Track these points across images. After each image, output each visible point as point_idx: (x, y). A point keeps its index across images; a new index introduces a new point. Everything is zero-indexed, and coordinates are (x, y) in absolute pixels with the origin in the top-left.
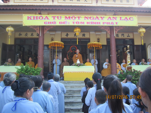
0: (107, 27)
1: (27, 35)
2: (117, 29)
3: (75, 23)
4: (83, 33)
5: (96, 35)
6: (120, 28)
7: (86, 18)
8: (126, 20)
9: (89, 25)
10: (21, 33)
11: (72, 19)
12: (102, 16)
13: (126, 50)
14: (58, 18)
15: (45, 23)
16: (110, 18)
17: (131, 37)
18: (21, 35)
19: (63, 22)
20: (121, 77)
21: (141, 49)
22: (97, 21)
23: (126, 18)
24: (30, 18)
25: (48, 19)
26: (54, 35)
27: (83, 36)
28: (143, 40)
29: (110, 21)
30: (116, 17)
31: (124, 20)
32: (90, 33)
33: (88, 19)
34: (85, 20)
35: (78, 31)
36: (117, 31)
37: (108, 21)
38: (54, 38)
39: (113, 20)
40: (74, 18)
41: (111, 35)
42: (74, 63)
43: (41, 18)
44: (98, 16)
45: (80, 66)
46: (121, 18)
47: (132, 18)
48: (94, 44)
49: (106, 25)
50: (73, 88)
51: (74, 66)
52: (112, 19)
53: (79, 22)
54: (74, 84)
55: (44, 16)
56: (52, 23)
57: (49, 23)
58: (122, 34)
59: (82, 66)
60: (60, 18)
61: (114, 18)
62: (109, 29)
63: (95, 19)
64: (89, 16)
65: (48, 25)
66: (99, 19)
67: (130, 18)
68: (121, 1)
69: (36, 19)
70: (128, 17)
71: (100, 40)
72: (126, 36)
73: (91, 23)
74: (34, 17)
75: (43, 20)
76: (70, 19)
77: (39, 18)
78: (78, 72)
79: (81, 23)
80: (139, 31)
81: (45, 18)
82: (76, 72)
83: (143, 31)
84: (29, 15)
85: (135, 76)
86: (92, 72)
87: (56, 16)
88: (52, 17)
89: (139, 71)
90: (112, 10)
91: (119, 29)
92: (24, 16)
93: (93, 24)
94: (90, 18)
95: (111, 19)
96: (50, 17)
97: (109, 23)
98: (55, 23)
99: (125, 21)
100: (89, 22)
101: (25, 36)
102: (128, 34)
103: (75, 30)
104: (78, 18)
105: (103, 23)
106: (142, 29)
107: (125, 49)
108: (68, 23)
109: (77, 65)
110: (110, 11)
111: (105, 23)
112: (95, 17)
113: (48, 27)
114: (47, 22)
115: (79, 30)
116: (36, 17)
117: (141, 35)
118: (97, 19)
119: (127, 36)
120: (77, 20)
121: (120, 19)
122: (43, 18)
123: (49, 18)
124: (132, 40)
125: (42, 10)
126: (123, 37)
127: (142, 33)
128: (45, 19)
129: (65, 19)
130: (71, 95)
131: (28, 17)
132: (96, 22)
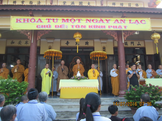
0: (114, 33)
1: (21, 43)
2: (126, 34)
3: (75, 27)
4: (86, 41)
5: (102, 43)
6: (129, 33)
7: (88, 20)
8: (137, 23)
9: (91, 29)
10: (14, 41)
11: (71, 22)
12: (108, 19)
13: (136, 61)
14: (53, 21)
15: (37, 26)
16: (117, 20)
17: (142, 45)
18: (13, 43)
19: (59, 25)
20: (133, 94)
21: (154, 59)
22: (101, 24)
23: (137, 20)
24: (19, 20)
25: (41, 22)
26: (52, 44)
27: (86, 44)
28: (157, 48)
29: (117, 25)
30: (124, 20)
31: (135, 23)
32: (94, 41)
33: (90, 22)
34: (87, 23)
35: (79, 37)
36: (126, 37)
37: (115, 25)
38: (52, 46)
39: (121, 23)
40: (73, 21)
41: (118, 42)
42: (74, 76)
43: (33, 20)
44: (102, 19)
45: (81, 79)
46: (130, 20)
47: (144, 21)
48: (97, 53)
49: (112, 29)
50: (71, 107)
51: (73, 79)
52: (120, 21)
53: (79, 26)
54: (72, 103)
55: (37, 18)
56: (46, 26)
57: (42, 26)
58: (132, 42)
59: (83, 79)
60: (55, 21)
61: (122, 20)
62: (116, 35)
63: (99, 22)
64: (92, 19)
65: (41, 29)
66: (104, 21)
67: (141, 21)
68: (129, 5)
69: (27, 22)
70: (139, 20)
71: (106, 49)
72: (136, 44)
73: (94, 26)
74: (24, 20)
75: (35, 23)
76: (68, 22)
77: (31, 21)
78: (78, 87)
79: (82, 27)
80: (153, 36)
81: (38, 20)
82: (75, 87)
83: (157, 37)
84: (19, 18)
85: (151, 93)
86: (95, 87)
87: (52, 18)
88: (46, 19)
89: (157, 86)
90: (119, 11)
91: (128, 35)
92: (12, 18)
93: (97, 27)
94: (93, 20)
95: (118, 22)
96: (44, 19)
97: (116, 27)
98: (50, 26)
99: (135, 25)
100: (92, 26)
101: (19, 44)
102: (139, 42)
103: (75, 36)
104: (78, 21)
105: (109, 27)
106: (156, 34)
107: (135, 59)
108: (66, 27)
109: (77, 79)
110: (117, 12)
111: (111, 26)
112: (99, 19)
113: (42, 32)
114: (39, 26)
115: (80, 35)
116: (27, 20)
117: (155, 42)
118: (101, 22)
119: (138, 45)
120: (76, 23)
121: (129, 22)
122: (35, 21)
123: (42, 20)
124: (144, 49)
125: (34, 10)
126: (132, 46)
127: (156, 39)
128: (37, 22)
129: (63, 22)
130: (68, 117)
131: (17, 20)
132: (100, 26)
